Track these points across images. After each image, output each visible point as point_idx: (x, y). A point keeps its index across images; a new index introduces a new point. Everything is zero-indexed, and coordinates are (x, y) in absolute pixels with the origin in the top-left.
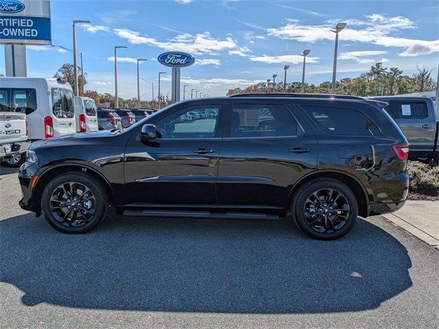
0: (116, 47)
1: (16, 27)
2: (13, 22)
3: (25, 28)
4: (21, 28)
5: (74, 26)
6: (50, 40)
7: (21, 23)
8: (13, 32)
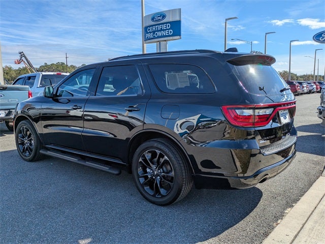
0: (266, 34)
1: (161, 30)
2: (160, 27)
3: (165, 30)
4: (164, 30)
5: (226, 23)
6: (180, 35)
7: (164, 27)
8: (159, 34)
